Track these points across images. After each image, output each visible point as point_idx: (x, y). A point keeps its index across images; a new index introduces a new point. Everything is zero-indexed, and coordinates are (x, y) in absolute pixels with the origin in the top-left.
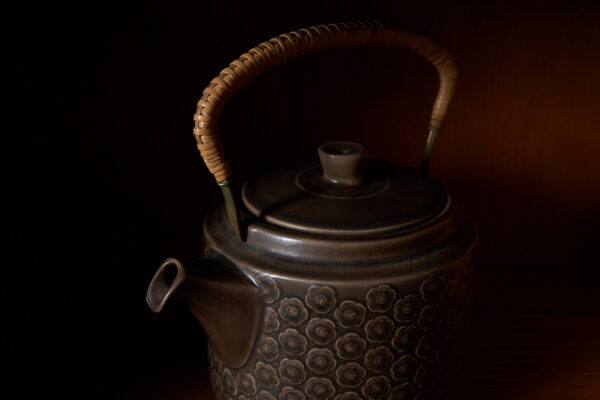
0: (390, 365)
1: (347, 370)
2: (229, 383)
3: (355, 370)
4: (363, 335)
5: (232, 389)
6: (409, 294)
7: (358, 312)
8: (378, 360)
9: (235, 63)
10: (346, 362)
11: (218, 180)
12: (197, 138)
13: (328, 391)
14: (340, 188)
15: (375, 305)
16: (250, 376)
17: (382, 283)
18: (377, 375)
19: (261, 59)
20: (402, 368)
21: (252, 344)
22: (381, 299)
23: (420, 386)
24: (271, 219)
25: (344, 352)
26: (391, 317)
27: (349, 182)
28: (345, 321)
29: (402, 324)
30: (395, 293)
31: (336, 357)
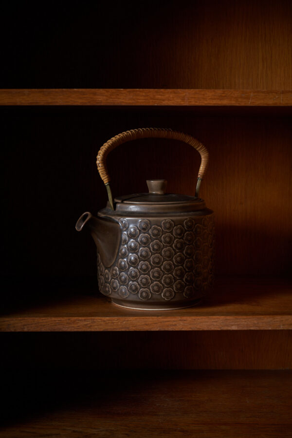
0: (173, 257)
1: (155, 257)
2: (107, 276)
3: (158, 257)
4: (161, 241)
5: (108, 278)
6: (179, 225)
7: (159, 231)
8: (168, 253)
9: (113, 138)
10: (155, 254)
11: (105, 182)
12: (98, 165)
13: (148, 268)
14: (156, 195)
15: (165, 228)
16: (116, 267)
17: (168, 219)
18: (168, 260)
19: (122, 137)
20: (178, 259)
21: (117, 251)
22: (168, 225)
23: (187, 270)
24: (125, 202)
25: (154, 249)
26: (172, 234)
27: (159, 193)
28: (154, 235)
29: (177, 238)
30: (173, 223)
31: (150, 251)
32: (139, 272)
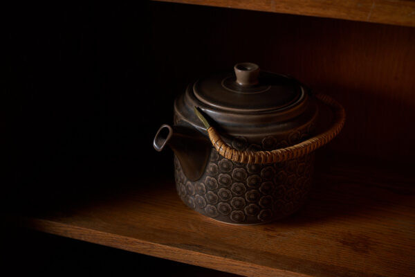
1: (252, 179)
2: (190, 189)
3: (256, 179)
5: (192, 192)
8: (268, 174)
10: (252, 175)
13: (242, 190)
16: (202, 184)
17: (270, 135)
21: (204, 167)
25: (251, 170)
31: (247, 172)
32: (232, 194)
